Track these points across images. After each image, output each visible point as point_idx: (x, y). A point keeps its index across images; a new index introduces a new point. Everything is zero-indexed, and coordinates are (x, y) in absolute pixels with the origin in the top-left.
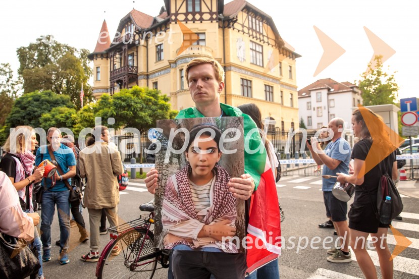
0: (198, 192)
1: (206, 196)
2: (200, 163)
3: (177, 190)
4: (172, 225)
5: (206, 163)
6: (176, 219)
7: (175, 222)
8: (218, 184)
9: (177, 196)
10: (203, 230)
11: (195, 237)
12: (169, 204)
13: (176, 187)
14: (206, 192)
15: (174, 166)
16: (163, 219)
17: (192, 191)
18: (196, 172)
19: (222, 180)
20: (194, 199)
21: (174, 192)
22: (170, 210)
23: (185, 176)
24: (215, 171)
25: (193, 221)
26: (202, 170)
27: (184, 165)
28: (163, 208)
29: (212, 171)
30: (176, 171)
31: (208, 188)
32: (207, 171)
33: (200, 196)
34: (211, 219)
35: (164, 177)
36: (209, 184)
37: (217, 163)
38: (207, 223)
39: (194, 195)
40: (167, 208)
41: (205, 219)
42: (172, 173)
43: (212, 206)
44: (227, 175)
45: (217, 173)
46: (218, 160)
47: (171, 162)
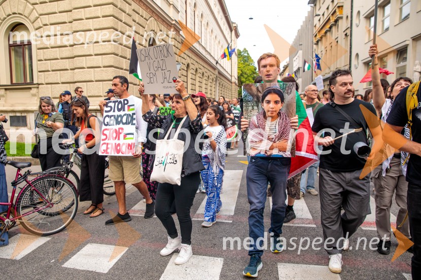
1: (274, 127)
2: (271, 110)
4: (254, 143)
5: (274, 110)
6: (257, 140)
7: (256, 142)
8: (281, 121)
10: (272, 145)
11: (268, 150)
12: (252, 132)
13: (256, 123)
14: (274, 125)
15: (255, 111)
18: (268, 114)
19: (283, 119)
21: (255, 125)
23: (262, 117)
24: (279, 114)
25: (267, 141)
26: (272, 113)
27: (261, 111)
29: (278, 114)
30: (256, 114)
31: (275, 123)
32: (275, 114)
33: (271, 128)
34: (277, 140)
36: (276, 121)
37: (280, 110)
38: (274, 142)
39: (267, 127)
41: (273, 140)
42: (254, 115)
43: (277, 133)
44: (286, 116)
45: (280, 115)
46: (281, 108)
47: (253, 109)
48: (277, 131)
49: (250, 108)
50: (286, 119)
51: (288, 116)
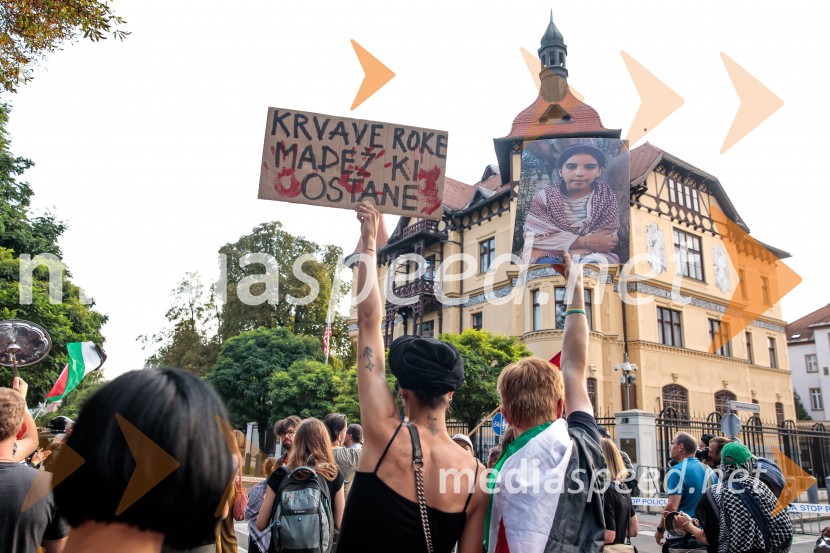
48: (589, 215)
50: (609, 193)
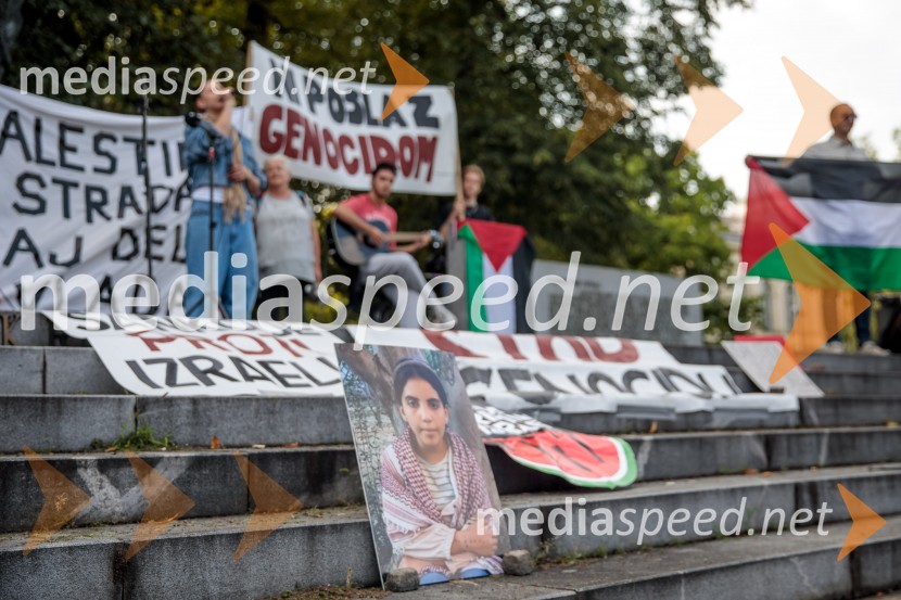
0: (434, 474)
1: (446, 481)
2: (425, 425)
3: (401, 474)
4: (407, 539)
5: (432, 425)
6: (411, 527)
7: (410, 532)
8: (456, 459)
9: (404, 483)
10: (455, 540)
11: (447, 555)
12: (393, 500)
13: (398, 467)
14: (445, 473)
15: (386, 429)
16: (389, 530)
17: (425, 473)
18: (423, 439)
19: (460, 454)
20: (431, 487)
21: (396, 477)
22: (398, 512)
23: (407, 447)
25: (438, 527)
26: (431, 437)
27: (401, 428)
28: (384, 508)
30: (391, 438)
31: (445, 467)
32: (437, 439)
33: (439, 482)
34: (461, 520)
35: (374, 451)
36: (445, 460)
37: (446, 426)
38: (458, 528)
39: (429, 480)
40: (392, 509)
41: (454, 521)
42: (385, 443)
43: (458, 500)
44: (464, 446)
45: (452, 443)
46: (447, 419)
47: (379, 424)
48: (457, 493)
49: (371, 420)
50: (467, 455)
51: (469, 447)
